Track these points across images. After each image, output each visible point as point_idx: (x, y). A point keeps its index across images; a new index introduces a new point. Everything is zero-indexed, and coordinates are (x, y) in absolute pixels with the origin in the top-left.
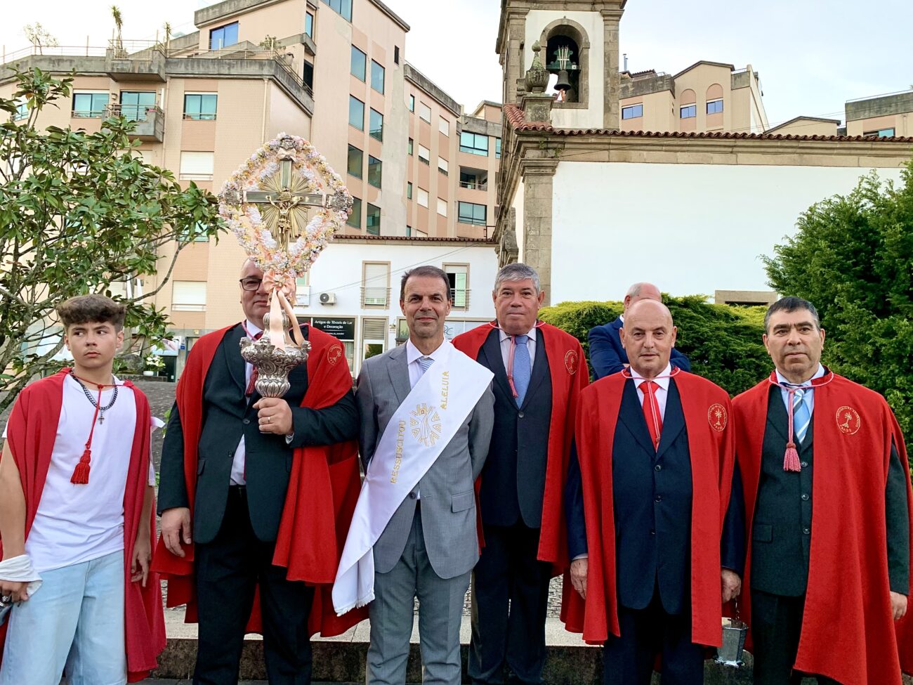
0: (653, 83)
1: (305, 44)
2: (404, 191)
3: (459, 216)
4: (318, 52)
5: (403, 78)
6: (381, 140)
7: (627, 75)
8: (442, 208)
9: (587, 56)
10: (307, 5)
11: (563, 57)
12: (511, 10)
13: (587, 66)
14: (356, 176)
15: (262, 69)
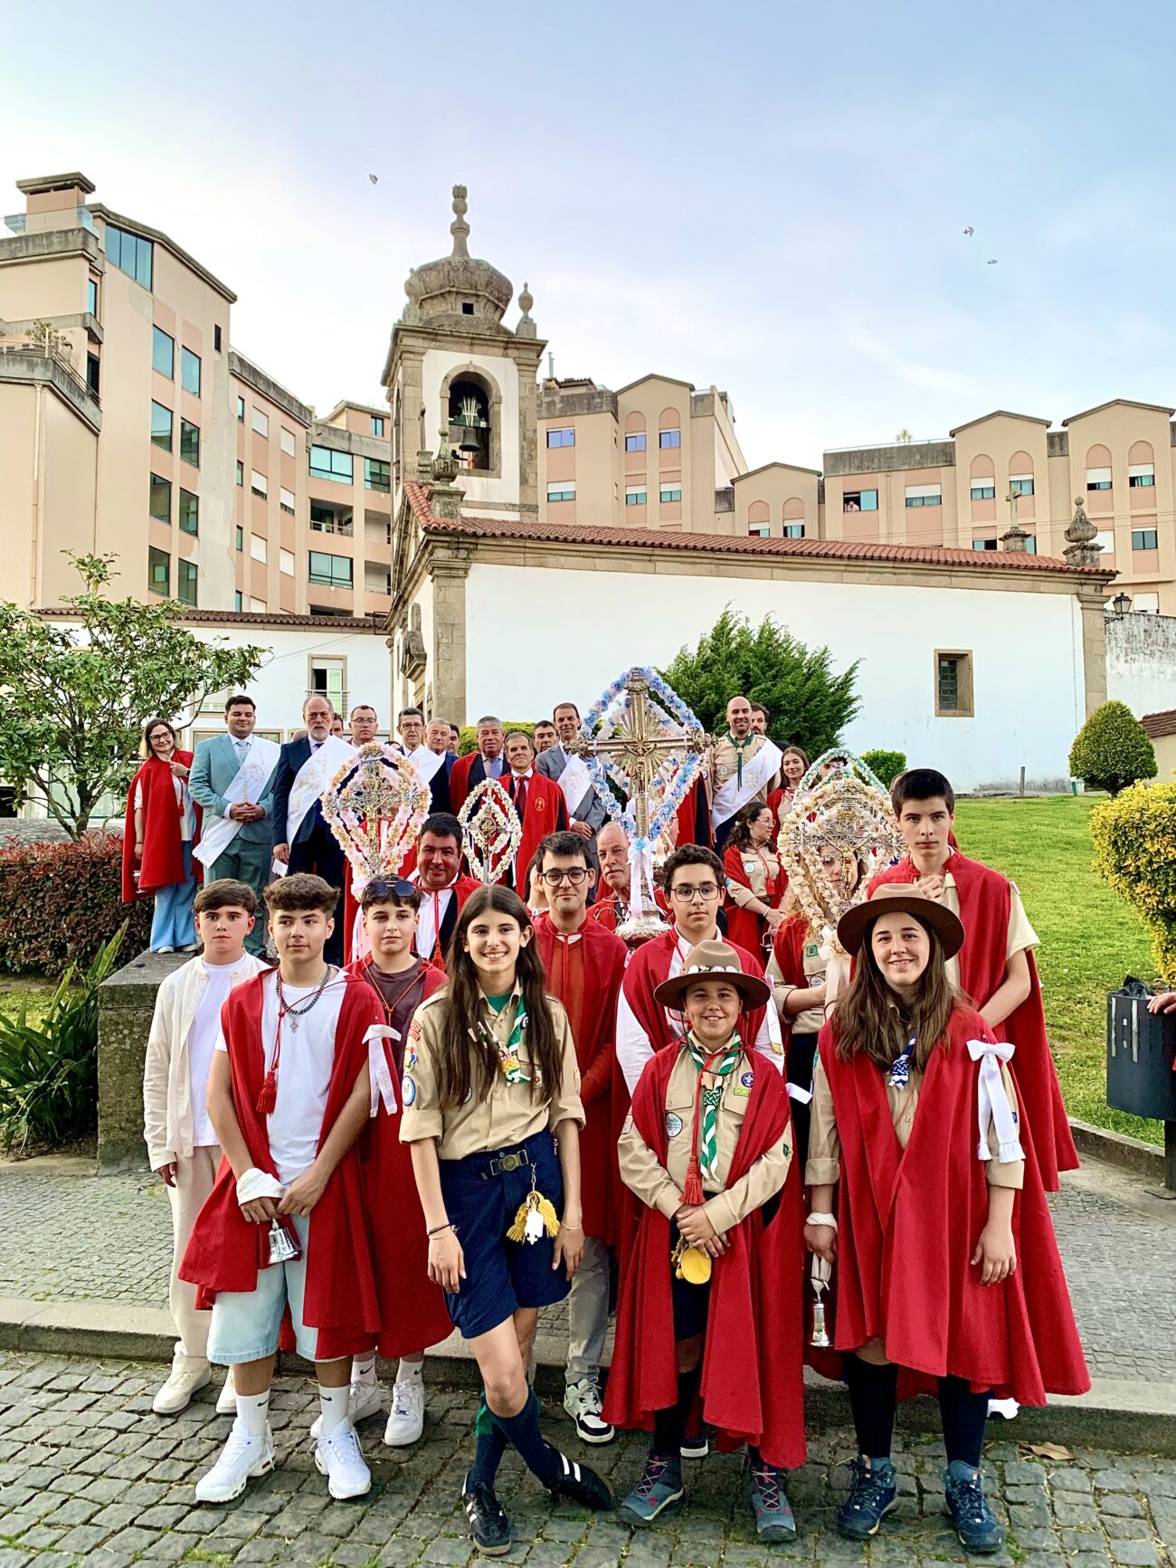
0: (589, 400)
1: (89, 330)
2: (231, 543)
3: (310, 574)
4: (106, 339)
5: (227, 372)
6: (198, 466)
7: (553, 383)
8: (287, 564)
9: (499, 413)
10: (91, 270)
11: (470, 411)
12: (405, 348)
13: (499, 424)
14: (161, 518)
15: (33, 370)
